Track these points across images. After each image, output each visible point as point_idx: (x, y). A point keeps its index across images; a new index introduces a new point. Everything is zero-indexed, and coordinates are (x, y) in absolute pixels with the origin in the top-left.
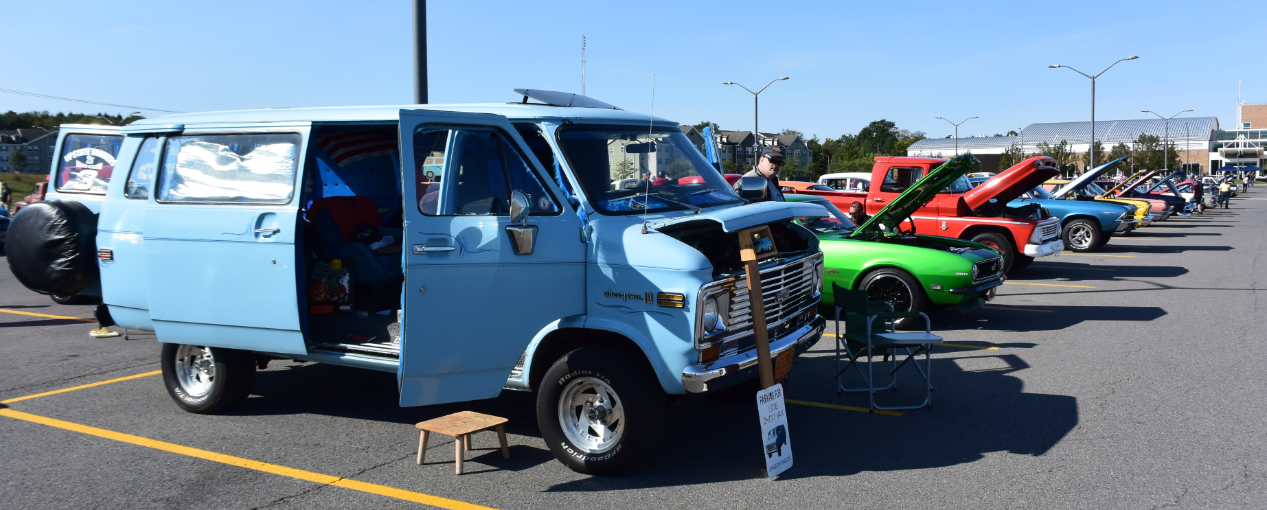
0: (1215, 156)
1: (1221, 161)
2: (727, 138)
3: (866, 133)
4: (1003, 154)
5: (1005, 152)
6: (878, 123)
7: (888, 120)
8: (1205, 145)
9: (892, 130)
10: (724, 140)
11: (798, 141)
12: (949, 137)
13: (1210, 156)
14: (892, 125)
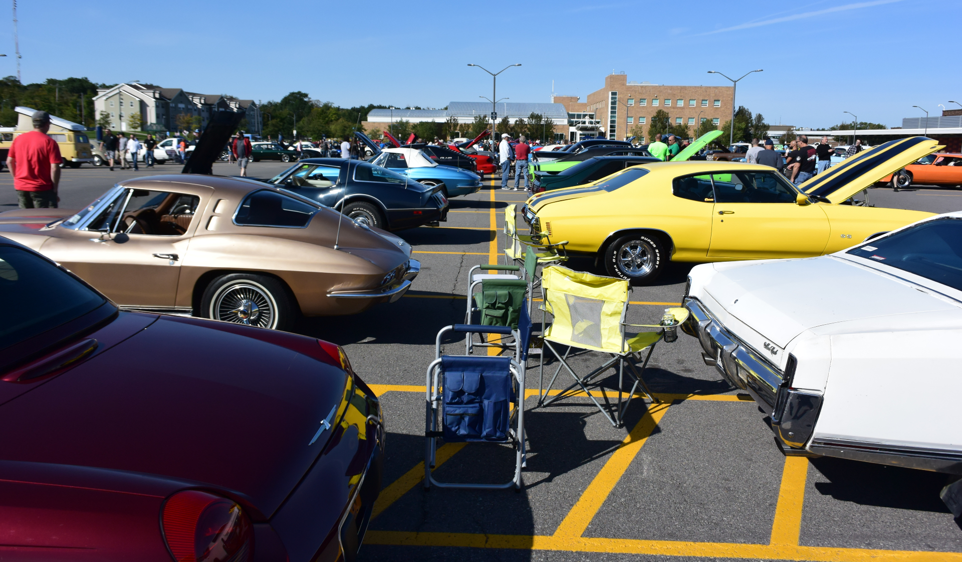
0: (573, 129)
1: (576, 132)
2: (205, 100)
3: (286, 101)
4: (445, 123)
5: (446, 121)
6: (295, 93)
7: (303, 92)
8: (565, 122)
9: (306, 99)
10: (203, 101)
11: (253, 103)
12: (408, 108)
13: (570, 129)
14: (306, 95)
